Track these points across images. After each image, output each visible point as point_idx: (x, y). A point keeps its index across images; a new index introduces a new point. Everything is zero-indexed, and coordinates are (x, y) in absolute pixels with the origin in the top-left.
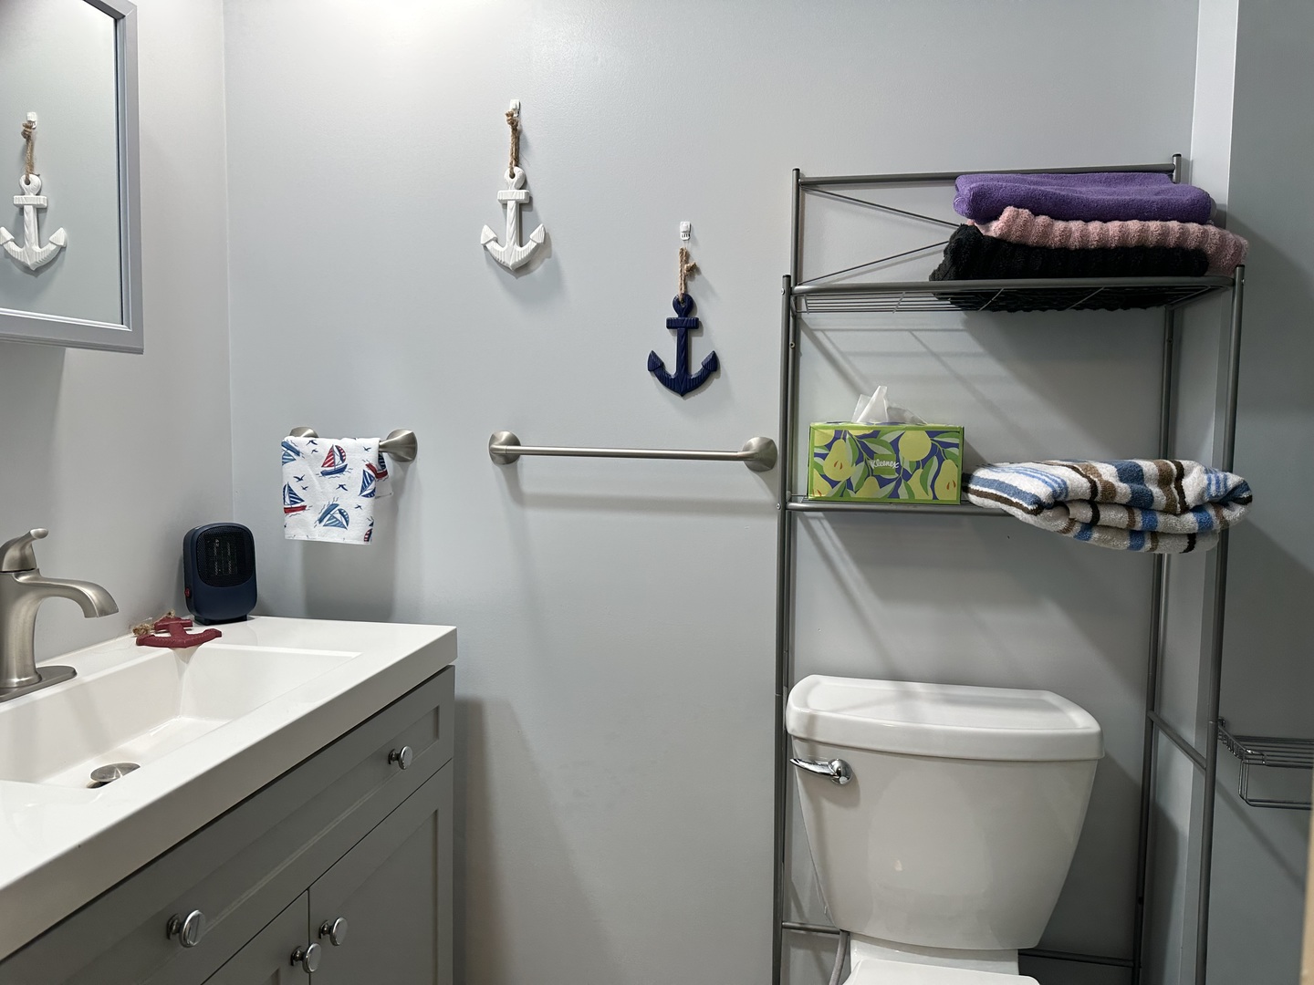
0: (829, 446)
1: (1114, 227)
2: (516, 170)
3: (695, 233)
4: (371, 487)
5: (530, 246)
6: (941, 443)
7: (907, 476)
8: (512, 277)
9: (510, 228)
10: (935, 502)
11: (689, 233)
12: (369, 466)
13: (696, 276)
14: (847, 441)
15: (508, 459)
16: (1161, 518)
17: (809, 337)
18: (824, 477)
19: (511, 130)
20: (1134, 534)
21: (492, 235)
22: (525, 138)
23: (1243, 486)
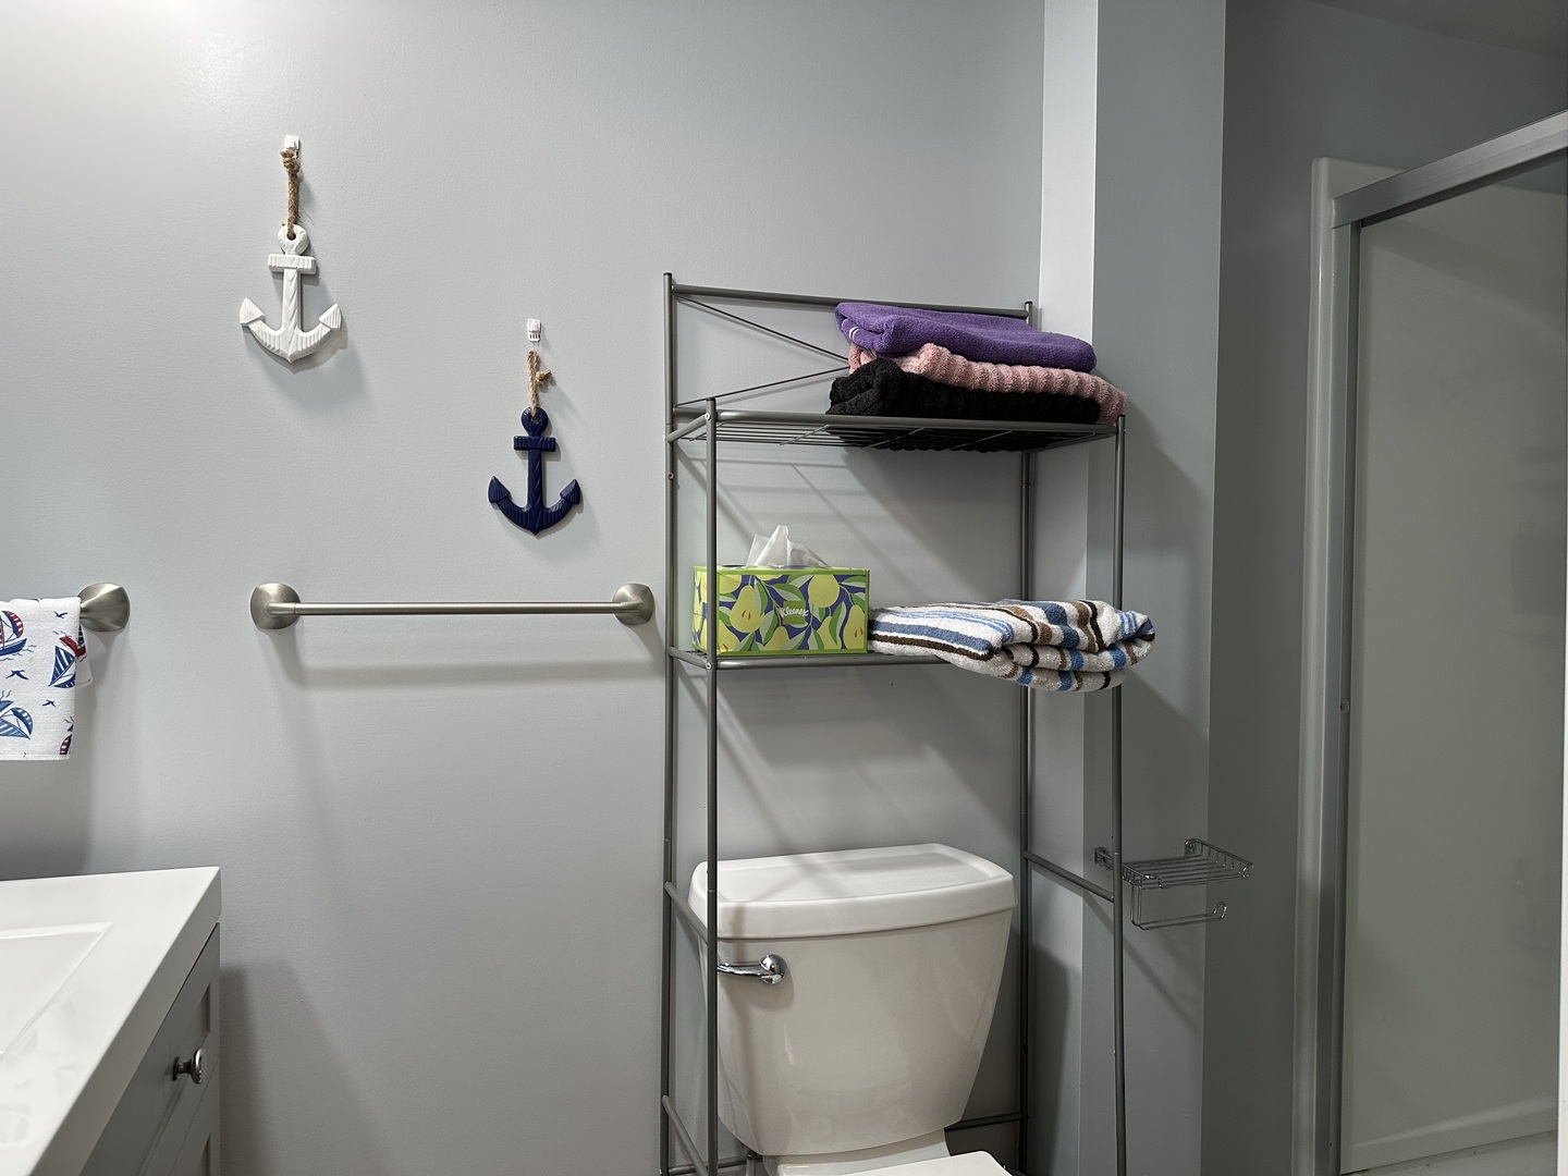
0: (736, 594)
1: (1022, 371)
2: (297, 229)
3: (547, 334)
4: (71, 671)
5: (319, 332)
6: (850, 587)
7: (817, 625)
8: (287, 371)
9: (289, 305)
10: (844, 651)
11: (538, 333)
12: (66, 640)
13: (550, 387)
14: (756, 587)
15: (281, 623)
16: (1085, 657)
17: (686, 466)
18: (731, 629)
19: (287, 176)
20: (1062, 673)
21: (259, 314)
22: (308, 189)
23: (1147, 624)
